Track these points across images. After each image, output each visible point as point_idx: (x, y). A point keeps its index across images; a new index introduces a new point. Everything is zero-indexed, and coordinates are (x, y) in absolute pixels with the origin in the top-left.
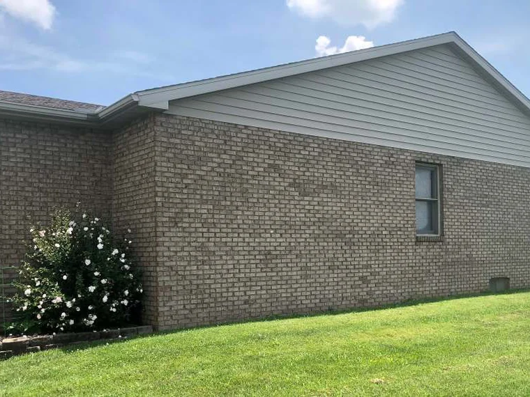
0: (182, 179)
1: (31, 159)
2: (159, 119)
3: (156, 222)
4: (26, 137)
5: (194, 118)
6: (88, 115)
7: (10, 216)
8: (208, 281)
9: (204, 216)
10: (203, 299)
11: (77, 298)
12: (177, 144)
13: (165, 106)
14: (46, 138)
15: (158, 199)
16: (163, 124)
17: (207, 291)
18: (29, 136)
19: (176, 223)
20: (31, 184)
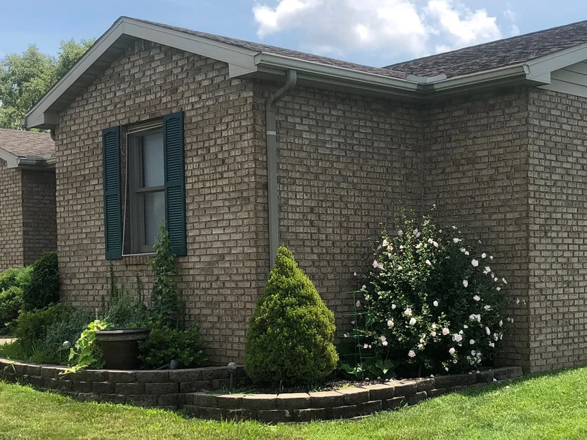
0: (551, 173)
1: (345, 143)
2: (533, 95)
3: (528, 230)
4: (340, 113)
5: (561, 93)
6: (418, 85)
7: (326, 222)
8: (572, 309)
9: (570, 223)
10: (568, 332)
11: (463, 329)
12: (546, 128)
13: (546, 79)
14: (360, 116)
15: (530, 201)
16: (535, 102)
17: (572, 322)
18: (344, 112)
19: (546, 233)
20: (345, 178)
